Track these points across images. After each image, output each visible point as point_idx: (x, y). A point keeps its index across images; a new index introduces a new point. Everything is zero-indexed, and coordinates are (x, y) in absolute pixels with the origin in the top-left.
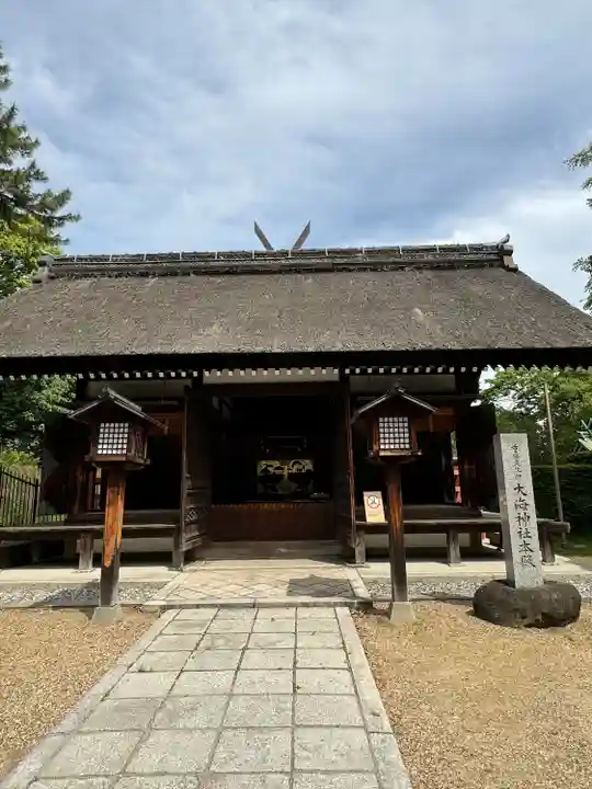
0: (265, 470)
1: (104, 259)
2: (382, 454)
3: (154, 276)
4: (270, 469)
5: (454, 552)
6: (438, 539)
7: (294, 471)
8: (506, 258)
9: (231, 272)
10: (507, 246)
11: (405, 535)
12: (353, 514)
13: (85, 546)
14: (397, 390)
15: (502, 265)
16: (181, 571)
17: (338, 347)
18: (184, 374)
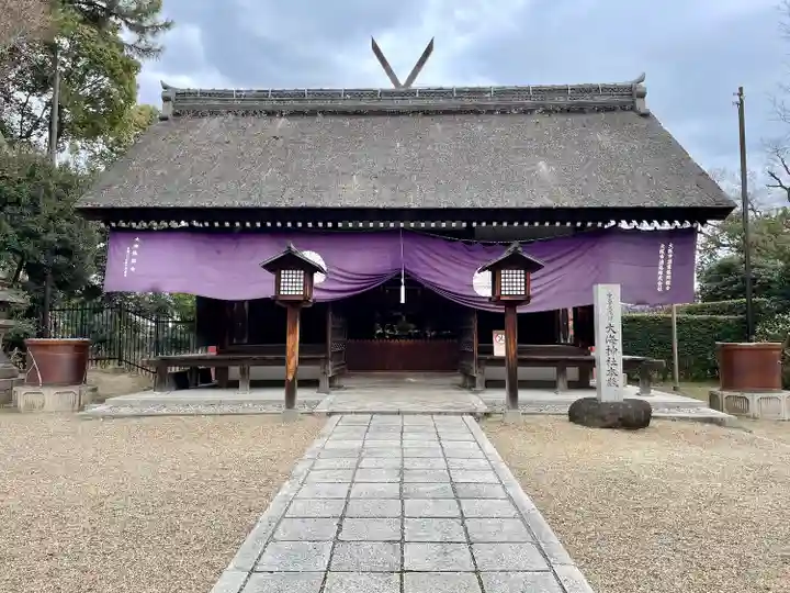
1: (227, 94)
2: (503, 299)
3: (282, 115)
5: (562, 384)
6: (549, 372)
8: (638, 102)
9: (358, 113)
10: (641, 87)
11: (518, 368)
12: (476, 349)
13: (243, 372)
14: (516, 248)
15: (633, 109)
16: (328, 393)
17: (468, 203)
18: (329, 225)
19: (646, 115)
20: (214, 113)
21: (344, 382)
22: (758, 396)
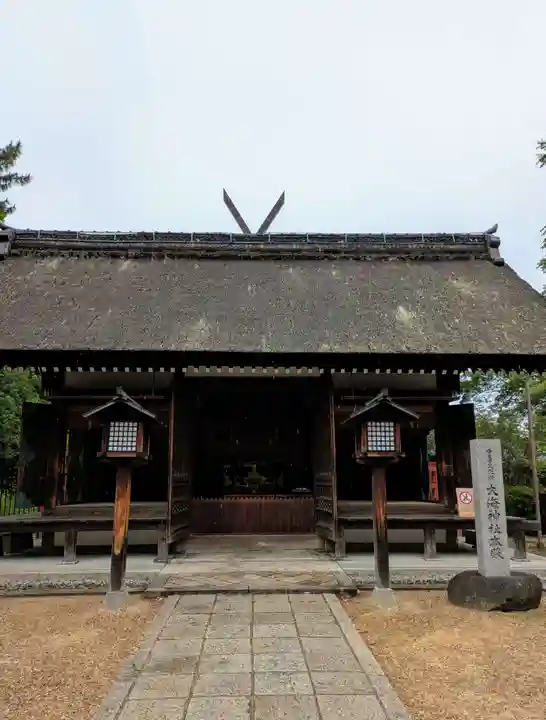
1: (71, 235)
2: (371, 456)
3: (127, 257)
5: (430, 548)
8: (492, 250)
9: (208, 256)
10: (494, 237)
11: (389, 531)
12: (335, 509)
13: (71, 540)
14: (385, 397)
15: (488, 258)
16: (167, 562)
17: (325, 348)
18: (173, 370)
19: (501, 264)
20: (53, 254)
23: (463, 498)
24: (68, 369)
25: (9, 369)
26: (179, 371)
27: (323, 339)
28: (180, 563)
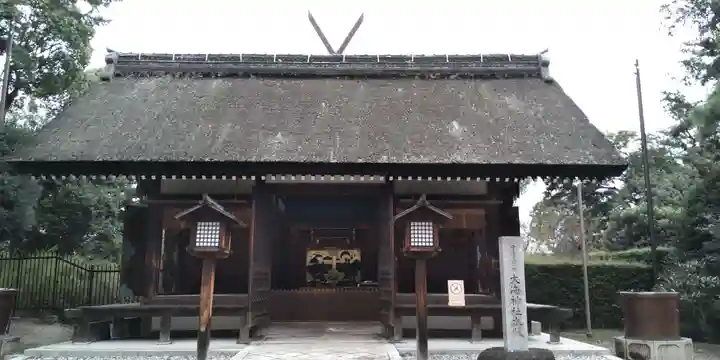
0: (314, 260)
1: (167, 57)
2: (412, 250)
3: (217, 77)
4: (319, 259)
5: (476, 332)
6: (463, 322)
7: (342, 261)
8: (543, 70)
9: (288, 76)
10: (545, 57)
12: (393, 299)
13: (165, 323)
14: (424, 202)
15: (539, 76)
16: (247, 344)
17: (384, 159)
18: (253, 178)
19: (550, 82)
20: (152, 74)
21: (264, 332)
22: (658, 343)
23: (453, 288)
24: (164, 177)
25: (114, 177)
26: (258, 179)
27: (383, 152)
28: (259, 344)
